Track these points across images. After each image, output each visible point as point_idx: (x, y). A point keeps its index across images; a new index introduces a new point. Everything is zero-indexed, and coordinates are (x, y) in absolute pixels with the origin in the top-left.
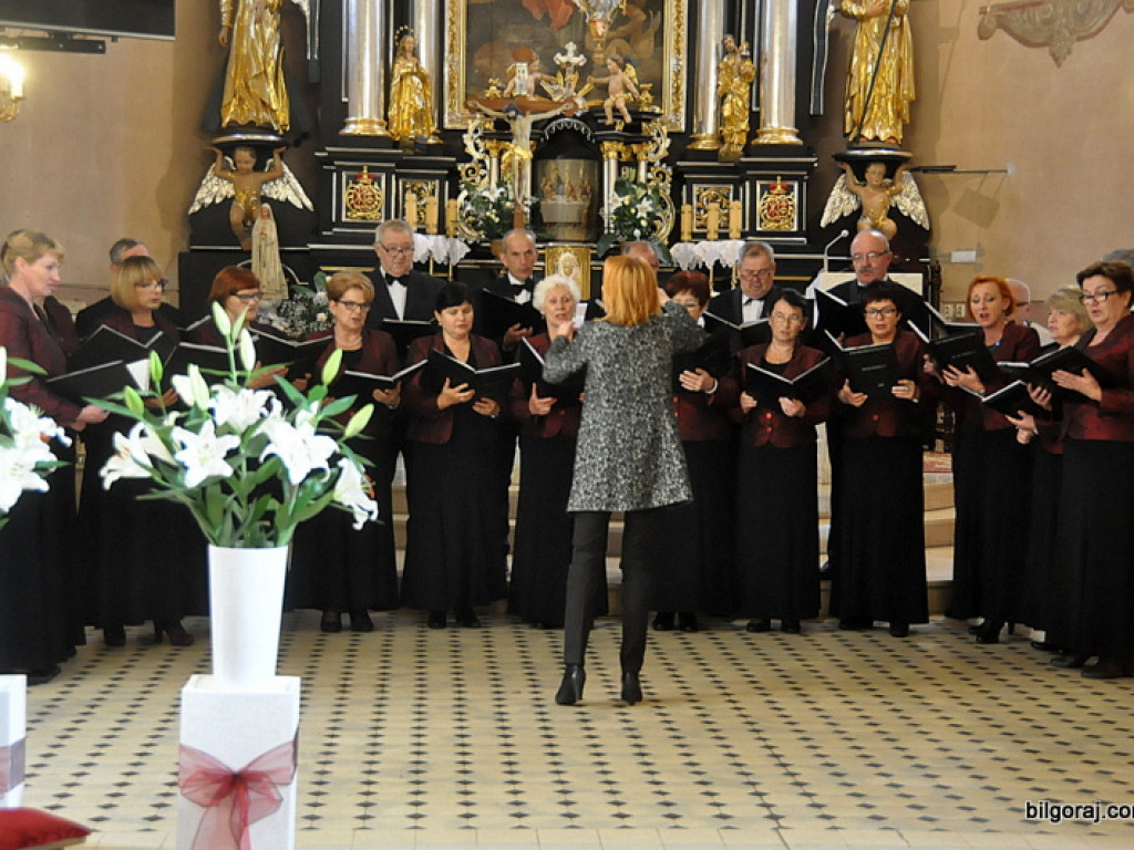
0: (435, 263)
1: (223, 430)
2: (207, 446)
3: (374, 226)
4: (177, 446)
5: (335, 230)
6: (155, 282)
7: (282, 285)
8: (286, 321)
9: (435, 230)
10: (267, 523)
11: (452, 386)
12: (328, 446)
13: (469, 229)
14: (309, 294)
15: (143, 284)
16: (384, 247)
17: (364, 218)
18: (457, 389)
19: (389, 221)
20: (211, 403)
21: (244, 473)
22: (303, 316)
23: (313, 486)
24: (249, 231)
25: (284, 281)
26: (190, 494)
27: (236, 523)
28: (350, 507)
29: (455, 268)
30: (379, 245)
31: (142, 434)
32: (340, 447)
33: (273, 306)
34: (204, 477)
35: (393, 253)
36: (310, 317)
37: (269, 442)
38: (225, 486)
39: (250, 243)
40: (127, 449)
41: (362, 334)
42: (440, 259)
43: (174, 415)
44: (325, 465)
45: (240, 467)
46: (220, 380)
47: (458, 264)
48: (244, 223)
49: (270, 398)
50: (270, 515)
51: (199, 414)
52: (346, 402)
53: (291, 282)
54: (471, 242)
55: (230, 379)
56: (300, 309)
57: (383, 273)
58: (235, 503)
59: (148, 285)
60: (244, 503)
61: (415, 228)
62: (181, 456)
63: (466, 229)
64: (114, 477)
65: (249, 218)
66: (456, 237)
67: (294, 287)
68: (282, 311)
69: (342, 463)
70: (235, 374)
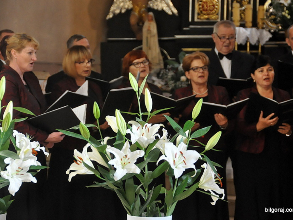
0: (250, 45)
1: (136, 147)
2: (126, 156)
3: (213, 23)
4: (109, 157)
5: (191, 26)
6: (87, 61)
7: (160, 60)
8: (162, 81)
9: (251, 25)
10: (160, 202)
11: (264, 116)
12: (195, 155)
13: (271, 23)
14: (176, 65)
15: (79, 61)
16: (218, 36)
17: (208, 19)
18: (268, 117)
19: (222, 21)
20: (128, 131)
21: (147, 172)
22: (173, 78)
23: (187, 179)
24: (140, 29)
25: (161, 58)
26: (116, 184)
27: (143, 202)
28: (208, 192)
29: (263, 47)
30: (215, 35)
31: (89, 150)
32: (202, 156)
33: (155, 72)
34: (124, 174)
35: (224, 40)
36: (176, 78)
37: (161, 154)
38: (135, 179)
39: (142, 36)
40: (80, 158)
41: (208, 87)
42: (253, 42)
43: (107, 138)
44: (194, 167)
45: (144, 169)
46: (133, 118)
47: (265, 44)
48: (138, 24)
49: (161, 127)
50: (162, 197)
51: (121, 137)
52: (205, 130)
53: (165, 58)
54: (272, 31)
55: (139, 117)
56: (171, 74)
57: (217, 52)
58: (141, 189)
59: (83, 62)
60: (146, 190)
61: (238, 24)
62: (111, 162)
63: (270, 24)
64: (73, 174)
65: (141, 21)
66: (263, 28)
67: (167, 61)
68: (160, 75)
69: (204, 166)
70: (141, 114)
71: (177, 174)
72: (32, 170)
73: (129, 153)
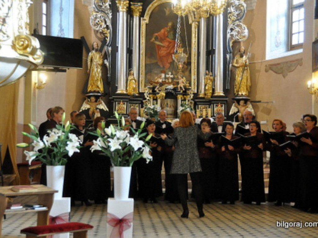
12: (142, 143)
17: (121, 113)
18: (153, 143)
20: (115, 133)
24: (94, 116)
31: (100, 140)
34: (115, 149)
40: (96, 143)
44: (142, 147)
48: (92, 114)
62: (109, 144)
65: (94, 113)
71: (136, 149)
72: (77, 147)
73: (116, 141)
